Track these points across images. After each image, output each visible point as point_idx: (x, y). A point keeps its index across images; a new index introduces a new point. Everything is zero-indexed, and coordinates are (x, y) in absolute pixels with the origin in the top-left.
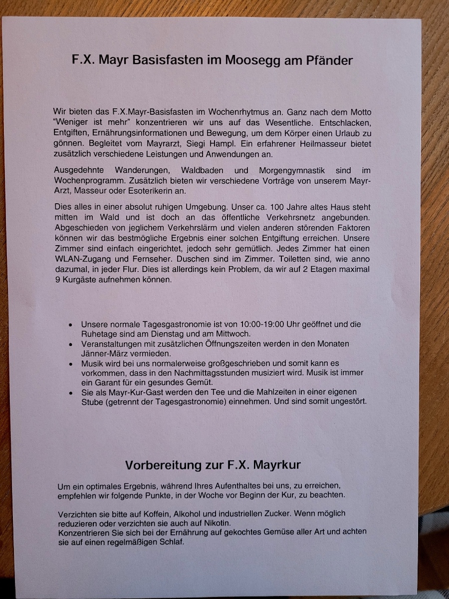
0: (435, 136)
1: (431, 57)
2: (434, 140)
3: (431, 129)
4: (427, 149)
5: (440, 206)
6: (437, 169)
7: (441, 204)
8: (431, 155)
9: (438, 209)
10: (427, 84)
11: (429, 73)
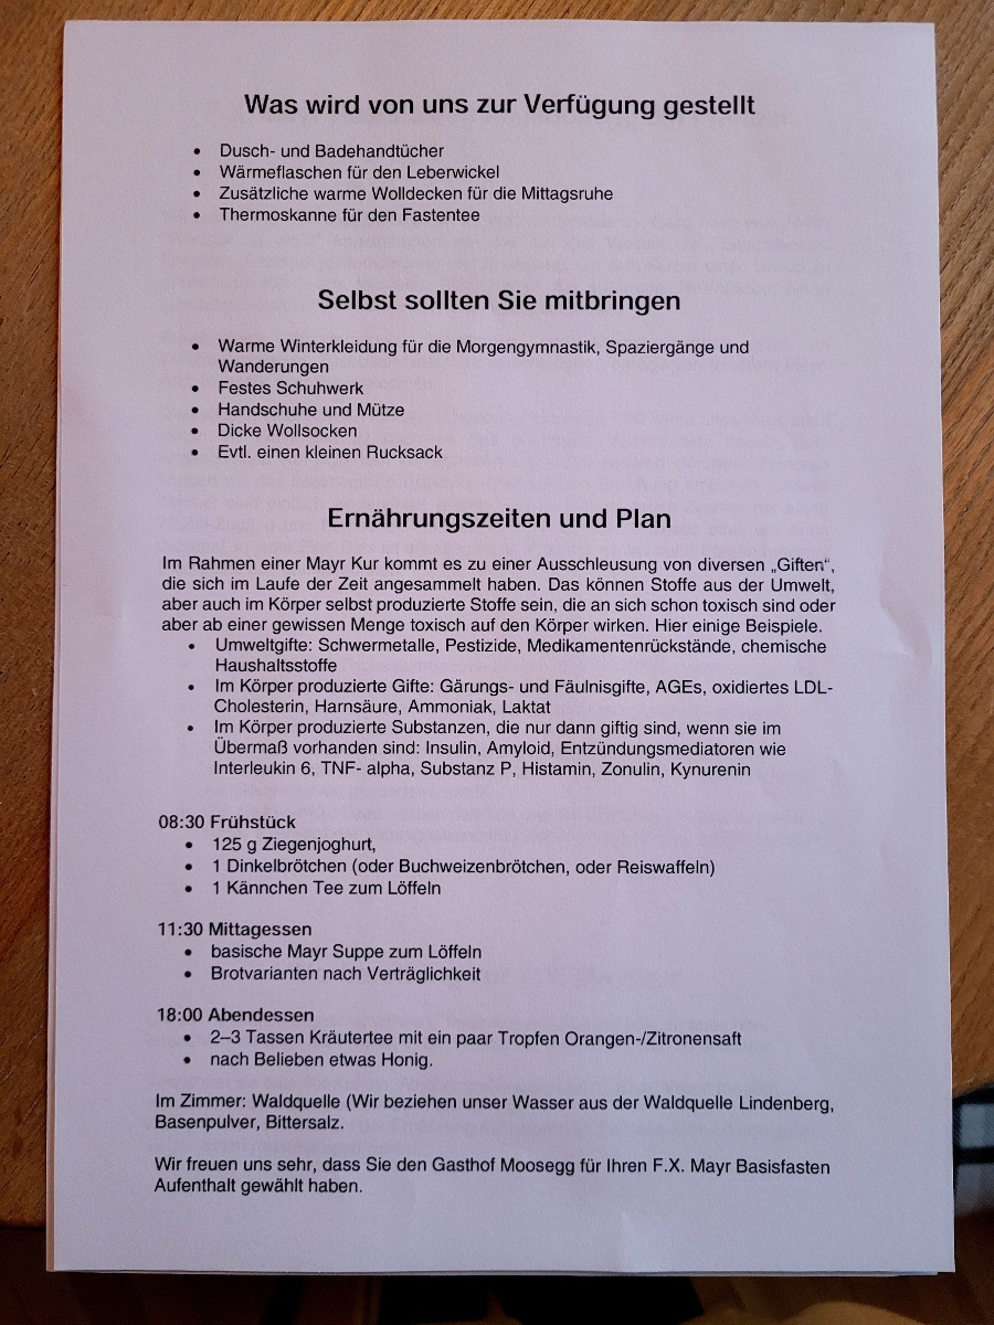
0: (965, 272)
1: (953, 111)
2: (964, 281)
3: (956, 258)
4: (951, 299)
5: (978, 419)
6: (970, 342)
7: (982, 415)
8: (959, 313)
9: (973, 427)
10: (947, 167)
11: (950, 144)
